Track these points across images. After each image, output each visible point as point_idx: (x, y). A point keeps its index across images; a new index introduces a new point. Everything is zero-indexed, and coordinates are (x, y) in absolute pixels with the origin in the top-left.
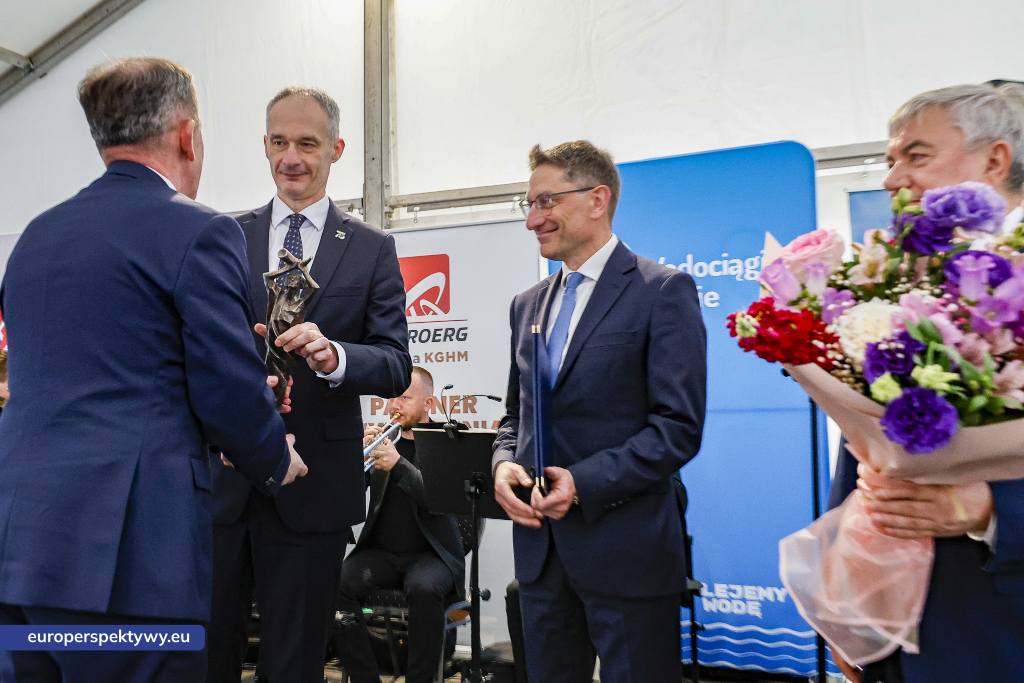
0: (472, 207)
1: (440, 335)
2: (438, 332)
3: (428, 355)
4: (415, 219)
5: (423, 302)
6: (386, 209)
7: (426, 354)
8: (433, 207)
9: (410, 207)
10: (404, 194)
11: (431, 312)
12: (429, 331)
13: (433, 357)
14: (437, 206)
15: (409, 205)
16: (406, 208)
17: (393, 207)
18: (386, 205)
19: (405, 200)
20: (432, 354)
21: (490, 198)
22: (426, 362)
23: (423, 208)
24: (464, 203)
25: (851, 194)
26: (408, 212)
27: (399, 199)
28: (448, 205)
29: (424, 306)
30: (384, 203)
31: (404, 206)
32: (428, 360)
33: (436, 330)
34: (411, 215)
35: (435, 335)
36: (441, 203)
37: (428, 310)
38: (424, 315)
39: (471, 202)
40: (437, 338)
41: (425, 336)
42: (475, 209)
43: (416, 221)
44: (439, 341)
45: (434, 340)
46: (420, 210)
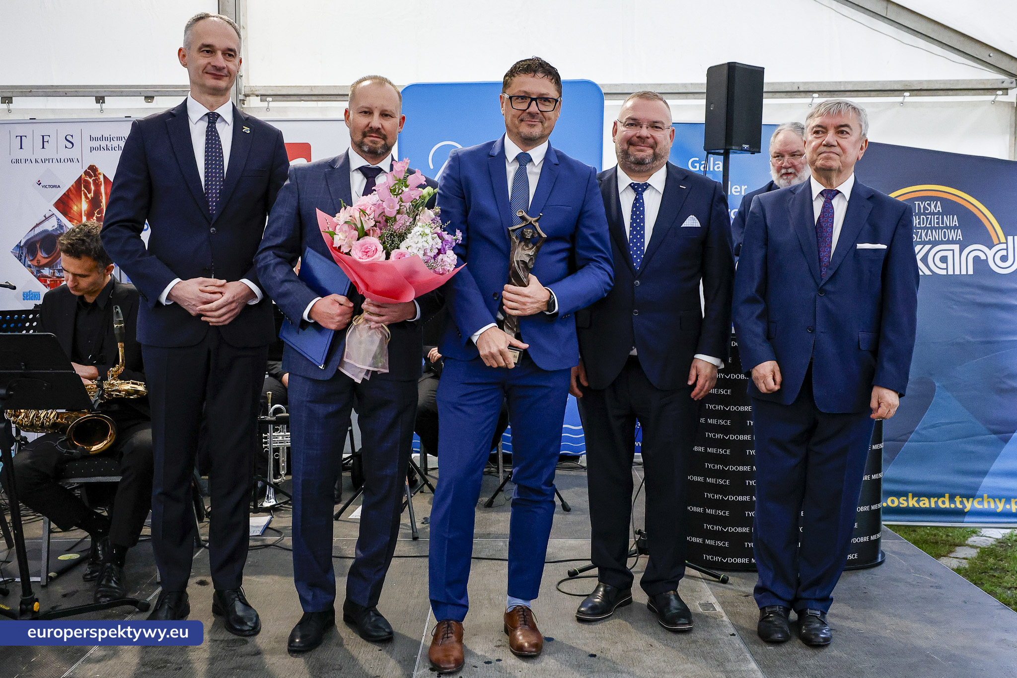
0: (318, 102)
4: (268, 109)
6: (241, 97)
8: (285, 99)
9: (263, 97)
10: (258, 85)
14: (289, 99)
15: (262, 95)
16: (259, 97)
17: (246, 96)
18: (240, 94)
19: (258, 90)
21: (338, 97)
23: (274, 99)
24: (314, 98)
26: (261, 101)
27: (254, 89)
28: (299, 99)
30: (238, 92)
31: (257, 96)
34: (265, 104)
36: (291, 97)
39: (320, 98)
42: (320, 104)
43: (268, 110)
46: (273, 101)
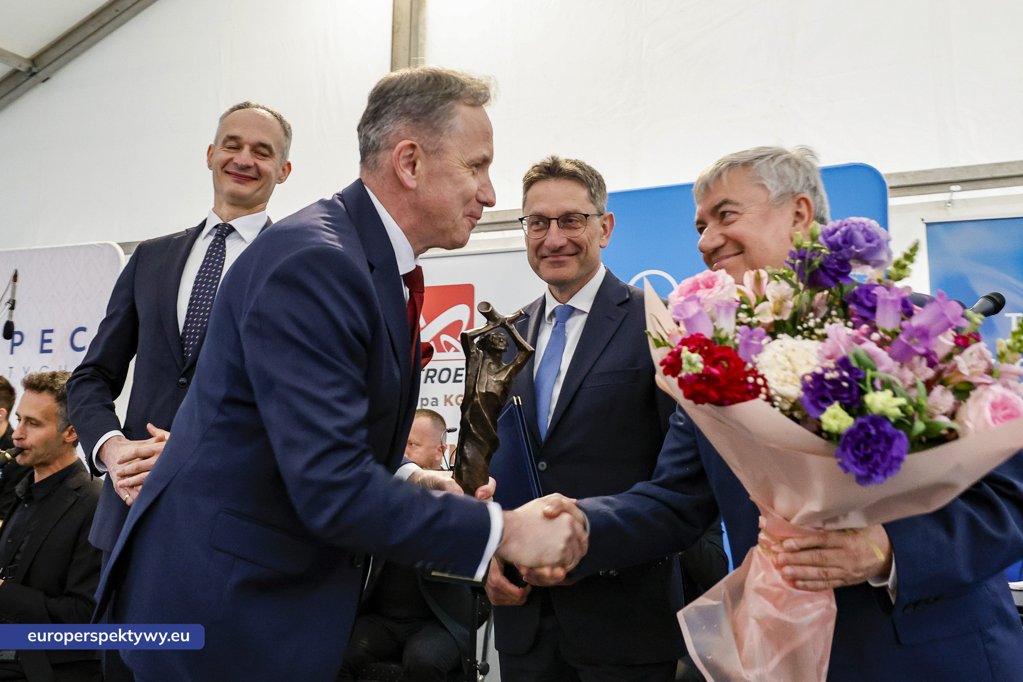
1: (461, 375)
2: (460, 372)
3: (448, 397)
5: (444, 338)
7: (446, 396)
11: (453, 349)
12: (449, 370)
13: (453, 400)
20: (452, 396)
22: (445, 405)
25: (928, 225)
29: (446, 342)
32: (448, 403)
33: (457, 369)
35: (456, 375)
37: (449, 346)
38: (445, 352)
40: (458, 378)
41: (444, 377)
44: (461, 381)
45: (455, 381)
